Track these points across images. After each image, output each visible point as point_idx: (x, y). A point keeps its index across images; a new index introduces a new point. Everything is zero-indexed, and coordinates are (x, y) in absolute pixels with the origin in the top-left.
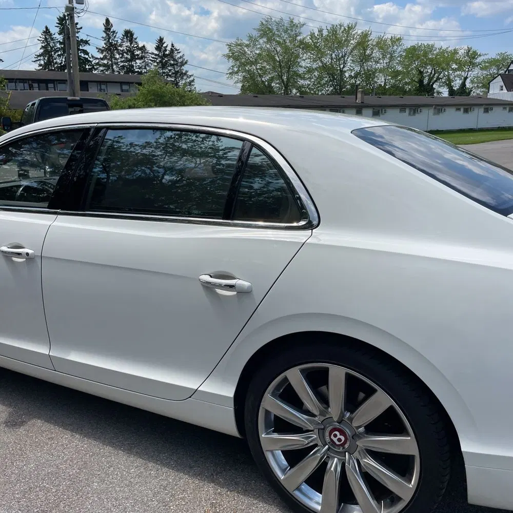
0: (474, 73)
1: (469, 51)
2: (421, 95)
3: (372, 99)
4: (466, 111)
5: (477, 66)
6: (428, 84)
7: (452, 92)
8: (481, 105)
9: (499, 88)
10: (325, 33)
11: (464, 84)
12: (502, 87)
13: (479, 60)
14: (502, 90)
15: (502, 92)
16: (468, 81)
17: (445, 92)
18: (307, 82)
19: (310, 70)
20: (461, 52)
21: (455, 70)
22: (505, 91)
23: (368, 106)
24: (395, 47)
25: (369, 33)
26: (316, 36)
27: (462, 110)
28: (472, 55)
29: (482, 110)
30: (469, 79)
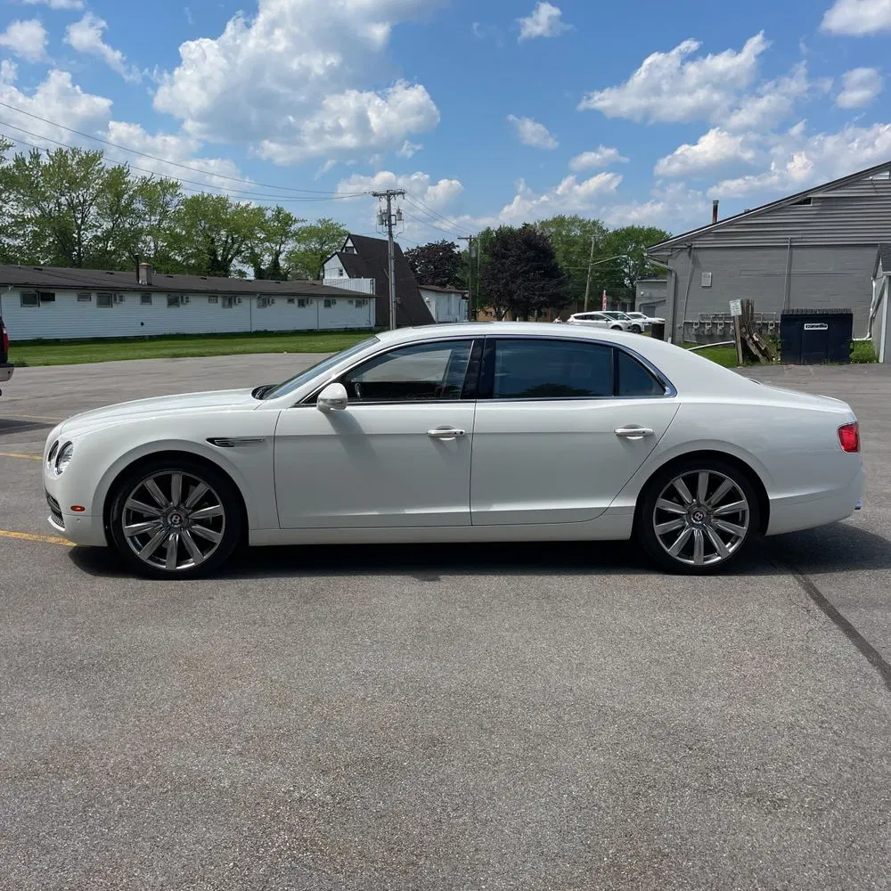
0: (289, 246)
1: (279, 213)
2: (216, 275)
3: (160, 280)
4: (302, 304)
5: (292, 236)
6: (225, 258)
7: (260, 274)
8: (322, 296)
9: (338, 272)
10: (45, 160)
11: (275, 263)
12: (341, 271)
13: (294, 228)
14: (342, 275)
15: (341, 277)
16: (282, 257)
17: (250, 272)
18: (18, 242)
19: (21, 222)
20: (269, 214)
21: (262, 241)
22: (345, 276)
23: (160, 291)
24: (168, 197)
25: (125, 171)
26: (28, 164)
27: (296, 302)
28: (285, 220)
29: (322, 303)
30: (284, 254)
